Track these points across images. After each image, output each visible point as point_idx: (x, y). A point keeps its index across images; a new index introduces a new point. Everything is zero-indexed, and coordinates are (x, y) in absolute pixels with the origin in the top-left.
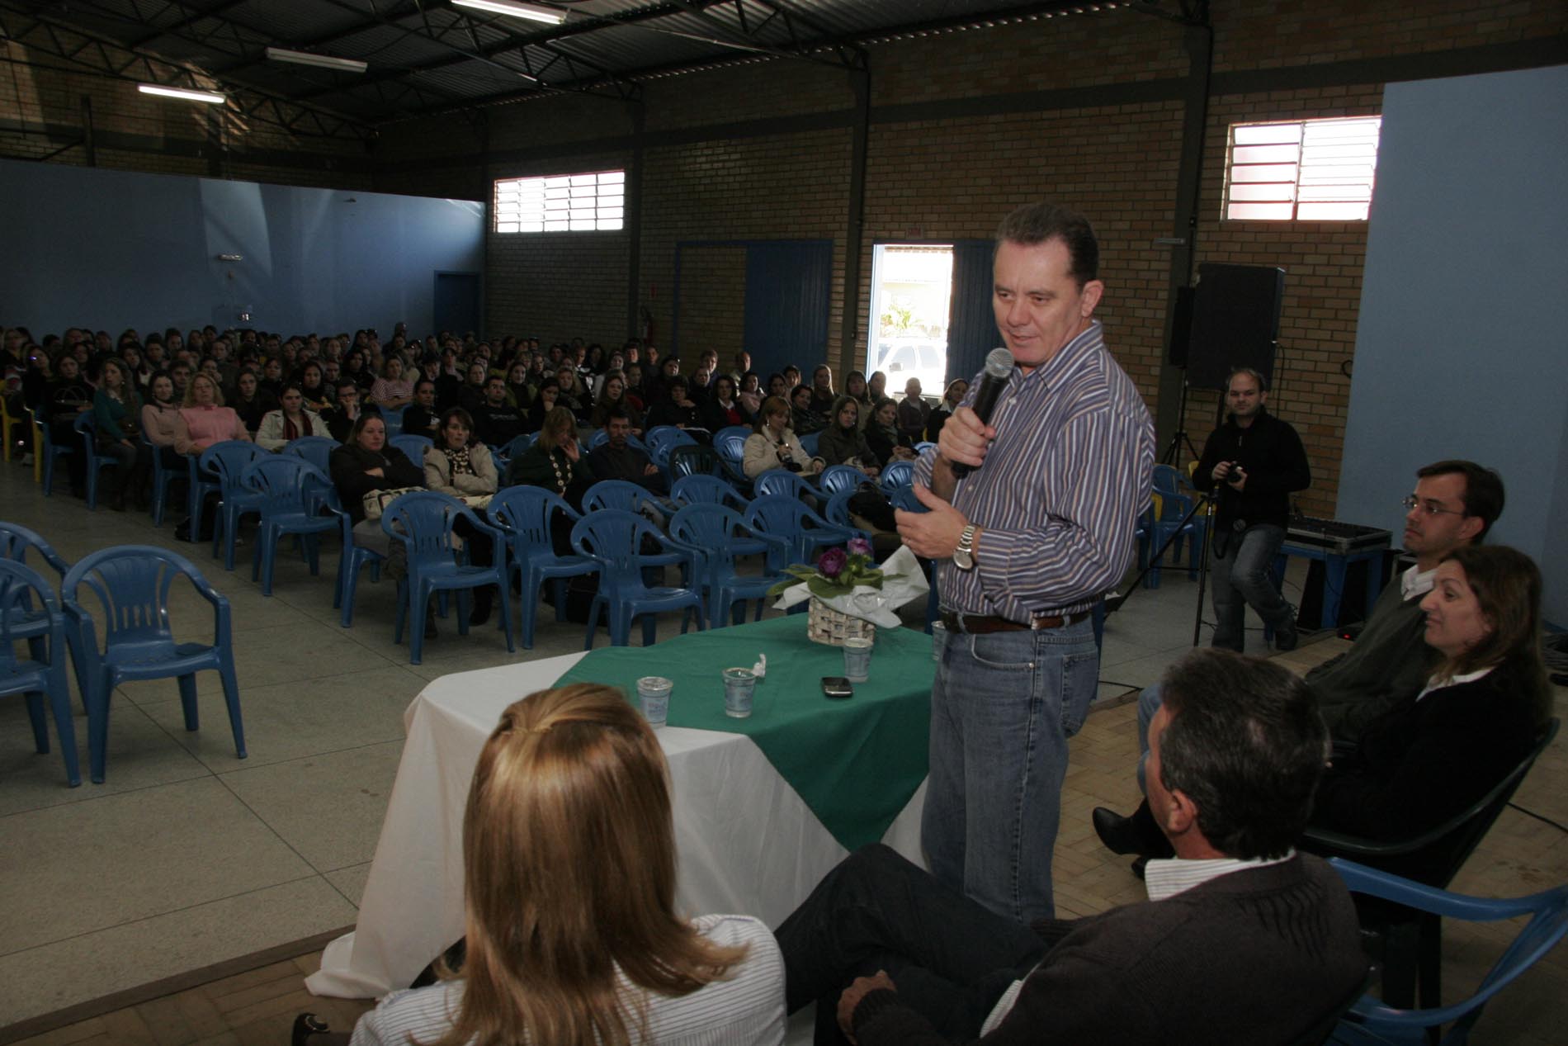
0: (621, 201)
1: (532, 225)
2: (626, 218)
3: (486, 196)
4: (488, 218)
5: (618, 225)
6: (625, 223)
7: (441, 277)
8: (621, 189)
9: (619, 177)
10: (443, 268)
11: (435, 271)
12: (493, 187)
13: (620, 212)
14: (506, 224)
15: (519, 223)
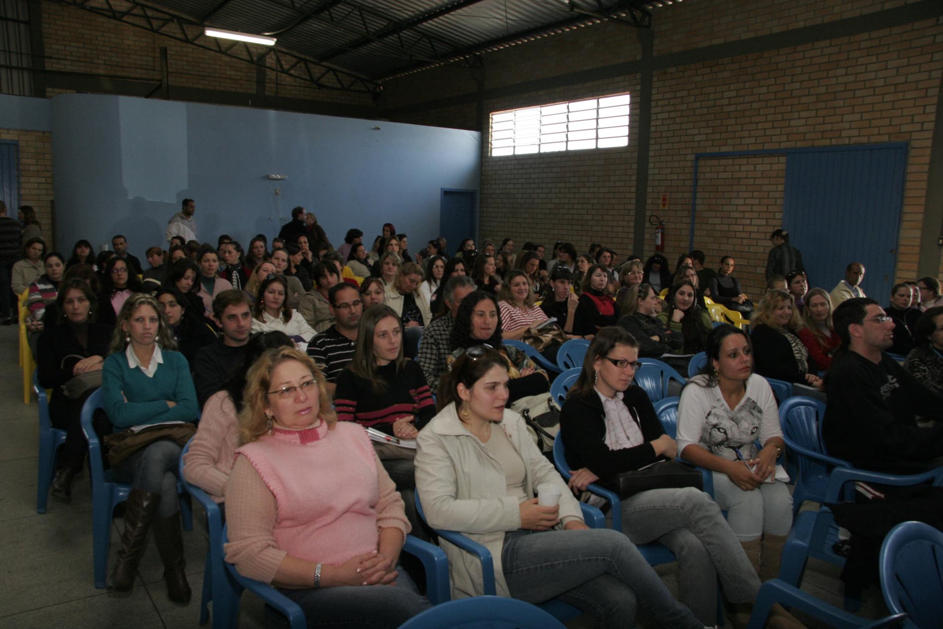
0: (626, 121)
1: (526, 147)
2: (631, 136)
3: (481, 126)
4: (484, 144)
5: (624, 142)
6: (630, 140)
7: (446, 193)
8: (626, 110)
9: (625, 99)
10: (448, 186)
11: (441, 189)
12: (489, 118)
13: (626, 131)
14: (500, 148)
15: (514, 147)
